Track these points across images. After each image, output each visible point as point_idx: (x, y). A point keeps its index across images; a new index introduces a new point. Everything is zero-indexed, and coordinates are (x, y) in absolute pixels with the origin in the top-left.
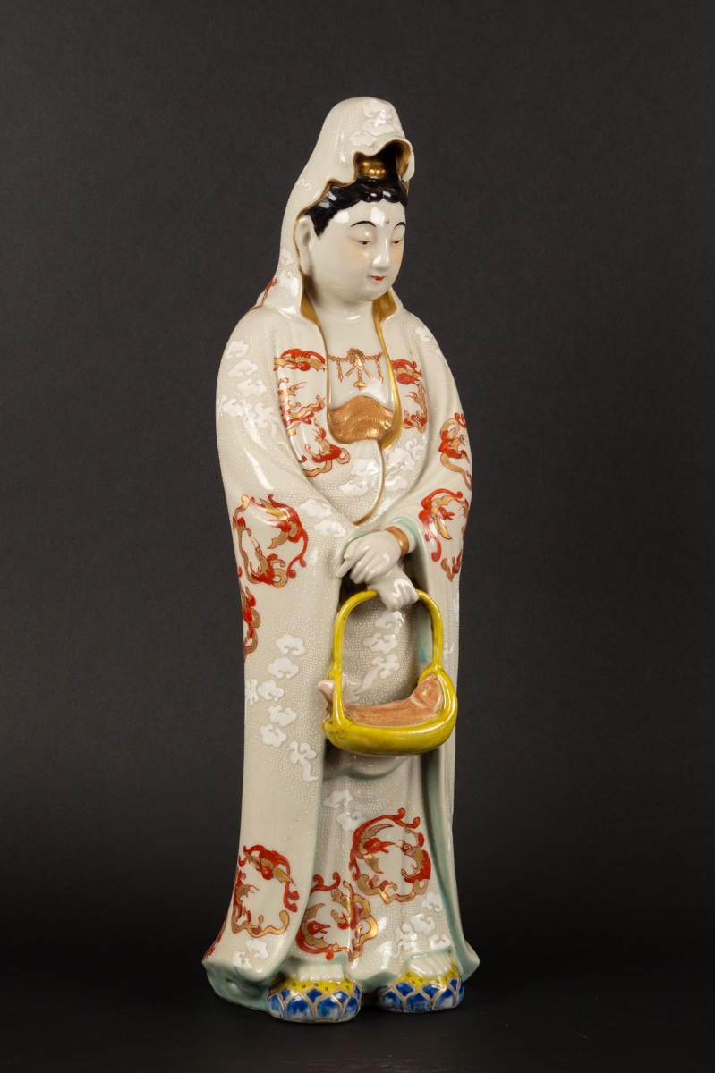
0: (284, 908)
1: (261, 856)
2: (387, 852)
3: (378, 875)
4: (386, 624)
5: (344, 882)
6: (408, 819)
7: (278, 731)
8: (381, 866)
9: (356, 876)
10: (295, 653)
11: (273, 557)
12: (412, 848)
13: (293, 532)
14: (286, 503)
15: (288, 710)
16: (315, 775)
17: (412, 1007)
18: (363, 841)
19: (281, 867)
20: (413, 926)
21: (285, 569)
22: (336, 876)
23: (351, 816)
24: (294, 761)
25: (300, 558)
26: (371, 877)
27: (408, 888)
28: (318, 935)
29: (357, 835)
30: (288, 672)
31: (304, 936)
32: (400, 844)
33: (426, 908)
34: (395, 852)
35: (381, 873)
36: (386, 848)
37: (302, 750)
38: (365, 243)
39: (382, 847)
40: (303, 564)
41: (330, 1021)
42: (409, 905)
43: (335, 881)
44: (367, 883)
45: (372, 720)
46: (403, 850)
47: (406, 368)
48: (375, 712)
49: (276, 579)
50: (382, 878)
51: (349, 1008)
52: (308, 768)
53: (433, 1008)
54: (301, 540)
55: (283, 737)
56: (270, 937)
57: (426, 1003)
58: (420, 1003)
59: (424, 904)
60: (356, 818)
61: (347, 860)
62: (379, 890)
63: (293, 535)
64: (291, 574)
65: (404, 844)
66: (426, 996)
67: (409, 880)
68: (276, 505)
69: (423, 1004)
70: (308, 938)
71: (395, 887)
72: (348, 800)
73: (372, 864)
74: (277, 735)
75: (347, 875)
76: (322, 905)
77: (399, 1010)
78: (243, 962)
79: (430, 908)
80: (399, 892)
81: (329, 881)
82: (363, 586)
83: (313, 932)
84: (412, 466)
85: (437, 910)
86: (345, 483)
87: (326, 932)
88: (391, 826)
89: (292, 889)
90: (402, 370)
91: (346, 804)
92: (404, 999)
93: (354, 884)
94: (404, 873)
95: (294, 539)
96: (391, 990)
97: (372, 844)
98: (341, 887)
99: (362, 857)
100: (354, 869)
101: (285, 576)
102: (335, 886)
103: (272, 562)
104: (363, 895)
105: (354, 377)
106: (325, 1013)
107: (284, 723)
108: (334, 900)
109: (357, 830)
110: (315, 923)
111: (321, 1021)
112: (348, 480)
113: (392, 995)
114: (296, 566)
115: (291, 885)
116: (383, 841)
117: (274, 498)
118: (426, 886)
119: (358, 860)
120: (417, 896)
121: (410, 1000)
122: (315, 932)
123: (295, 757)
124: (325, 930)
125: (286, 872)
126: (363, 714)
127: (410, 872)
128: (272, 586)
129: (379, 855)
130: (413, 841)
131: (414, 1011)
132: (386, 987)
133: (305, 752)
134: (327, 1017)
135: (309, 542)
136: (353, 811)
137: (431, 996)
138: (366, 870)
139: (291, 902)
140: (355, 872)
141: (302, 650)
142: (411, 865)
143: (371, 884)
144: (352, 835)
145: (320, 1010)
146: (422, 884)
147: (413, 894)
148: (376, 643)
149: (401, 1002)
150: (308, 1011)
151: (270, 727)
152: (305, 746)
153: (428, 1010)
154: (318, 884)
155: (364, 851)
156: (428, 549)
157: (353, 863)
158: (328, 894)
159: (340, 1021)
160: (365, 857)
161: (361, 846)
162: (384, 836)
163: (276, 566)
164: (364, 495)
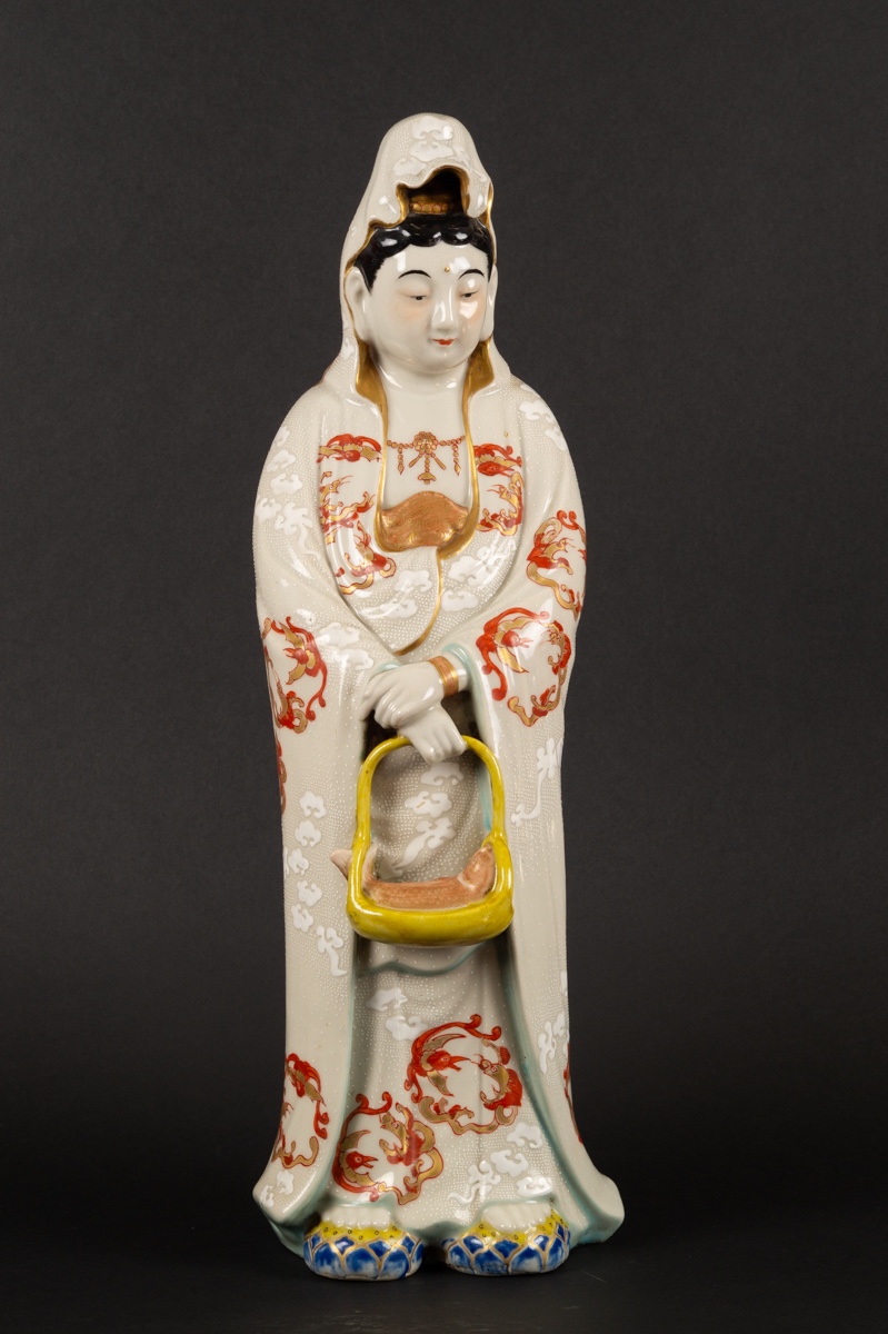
0: (314, 1134)
1: (296, 1067)
2: (458, 1069)
3: (447, 1098)
4: (436, 780)
5: (397, 1104)
6: (487, 1027)
7: (305, 912)
8: (450, 1086)
9: (417, 1098)
10: (317, 815)
11: (291, 695)
12: (492, 1066)
13: (311, 664)
14: (304, 627)
15: (314, 886)
16: (343, 969)
17: (482, 1267)
18: (426, 1055)
19: (312, 1082)
20: (494, 1166)
21: (304, 710)
22: (387, 1097)
23: (406, 1021)
24: (322, 950)
25: (319, 695)
26: (437, 1100)
27: (488, 1117)
28: (362, 1170)
29: (418, 1046)
30: (312, 839)
31: (342, 1170)
32: (477, 1060)
33: (514, 1143)
34: (470, 1070)
35: (451, 1095)
36: (457, 1064)
37: (328, 937)
38: (419, 298)
39: (452, 1062)
40: (323, 704)
41: (364, 1278)
42: (488, 1138)
43: (385, 1102)
44: (432, 1107)
45: (397, 901)
46: (481, 1066)
47: (493, 455)
48: (404, 891)
49: (296, 722)
50: (452, 1102)
51: (391, 1264)
52: (335, 959)
53: (510, 1270)
54: (320, 674)
55: (310, 920)
56: (298, 1168)
57: (498, 1263)
58: (491, 1263)
59: (510, 1138)
60: (413, 1025)
61: (405, 1077)
62: (448, 1117)
63: (311, 667)
64: (311, 716)
65: (483, 1060)
66: (497, 1254)
67: (491, 1106)
68: (295, 630)
69: (495, 1265)
70: (348, 1172)
71: (470, 1113)
72: (401, 1002)
73: (439, 1082)
74: (304, 916)
75: (403, 1096)
76: (366, 1132)
77: (468, 1271)
78: (268, 1198)
79: (521, 1142)
80: (475, 1120)
81: (375, 1102)
82: (391, 732)
83: (355, 1166)
84: (489, 579)
85: (532, 1145)
86: (386, 601)
87: (371, 1167)
88: (463, 1036)
89: (323, 1110)
90: (488, 458)
91: (397, 1006)
92: (473, 1256)
93: (415, 1109)
94: (482, 1096)
95: (312, 673)
96: (458, 1244)
97: (438, 1059)
98: (393, 1111)
99: (423, 1074)
100: (414, 1089)
101: (304, 718)
102: (386, 1109)
103: (291, 700)
104: (426, 1122)
105: (420, 468)
106: (356, 1267)
107: (311, 902)
108: (384, 1127)
109: (417, 1040)
110: (356, 1154)
111: (353, 1277)
112: (391, 597)
113: (458, 1251)
114: (316, 706)
115: (321, 1105)
116: (452, 1055)
117: (292, 622)
118: (515, 1115)
119: (419, 1077)
120: (500, 1128)
121: (478, 1259)
122: (358, 1166)
123: (323, 945)
124: (370, 1163)
125: (317, 1088)
126: (388, 893)
127: (491, 1096)
128: (292, 731)
129: (447, 1072)
130: (492, 1056)
131: (485, 1273)
132: (452, 1240)
133: (331, 939)
134: (360, 1272)
135: (329, 676)
136: (407, 1016)
137: (506, 1255)
138: (429, 1090)
139: (321, 1126)
140: (417, 1093)
141: (323, 812)
142: (490, 1087)
143: (437, 1109)
144: (410, 1046)
145: (350, 1263)
146: (507, 1112)
147: (495, 1123)
148: (423, 803)
149: (469, 1261)
150: (336, 1263)
151: (299, 906)
152: (332, 932)
153: (504, 1272)
154: (359, 1105)
155: (427, 1067)
156: (485, 685)
157: (412, 1081)
158: (376, 1118)
159: (379, 1278)
160: (429, 1073)
161: (423, 1060)
162: (453, 1048)
163: (295, 706)
164: (412, 617)
